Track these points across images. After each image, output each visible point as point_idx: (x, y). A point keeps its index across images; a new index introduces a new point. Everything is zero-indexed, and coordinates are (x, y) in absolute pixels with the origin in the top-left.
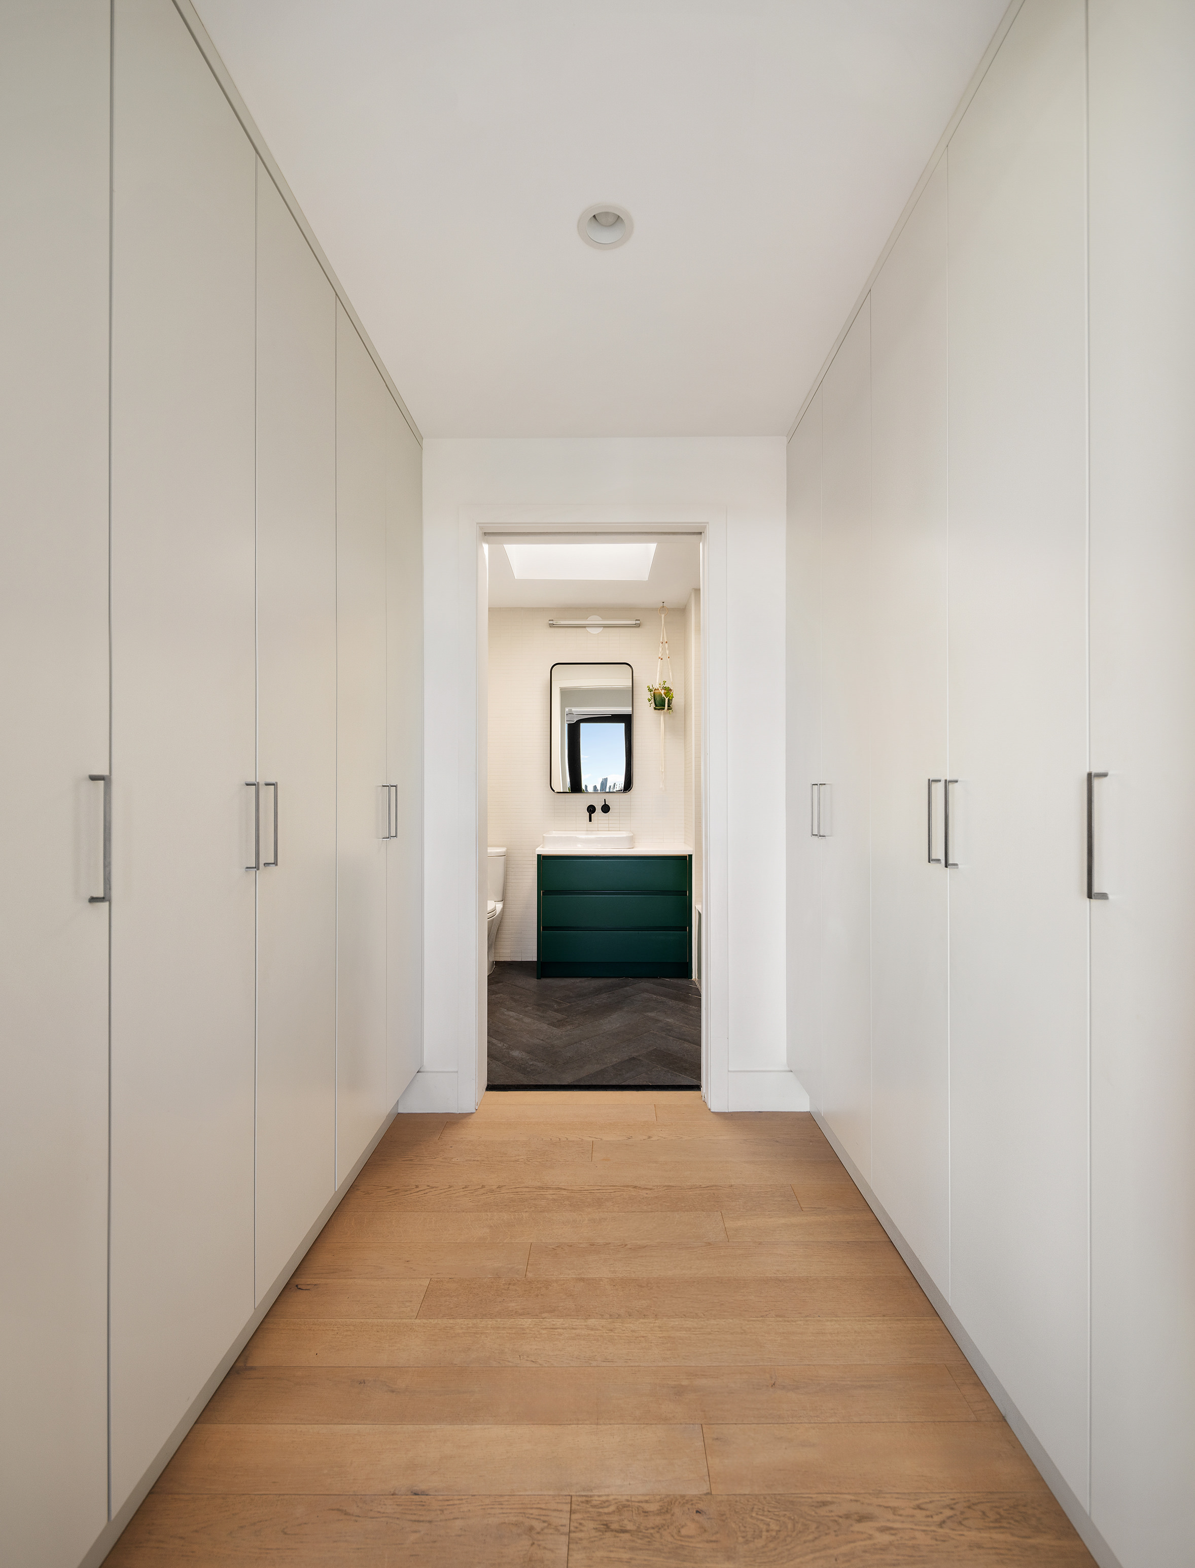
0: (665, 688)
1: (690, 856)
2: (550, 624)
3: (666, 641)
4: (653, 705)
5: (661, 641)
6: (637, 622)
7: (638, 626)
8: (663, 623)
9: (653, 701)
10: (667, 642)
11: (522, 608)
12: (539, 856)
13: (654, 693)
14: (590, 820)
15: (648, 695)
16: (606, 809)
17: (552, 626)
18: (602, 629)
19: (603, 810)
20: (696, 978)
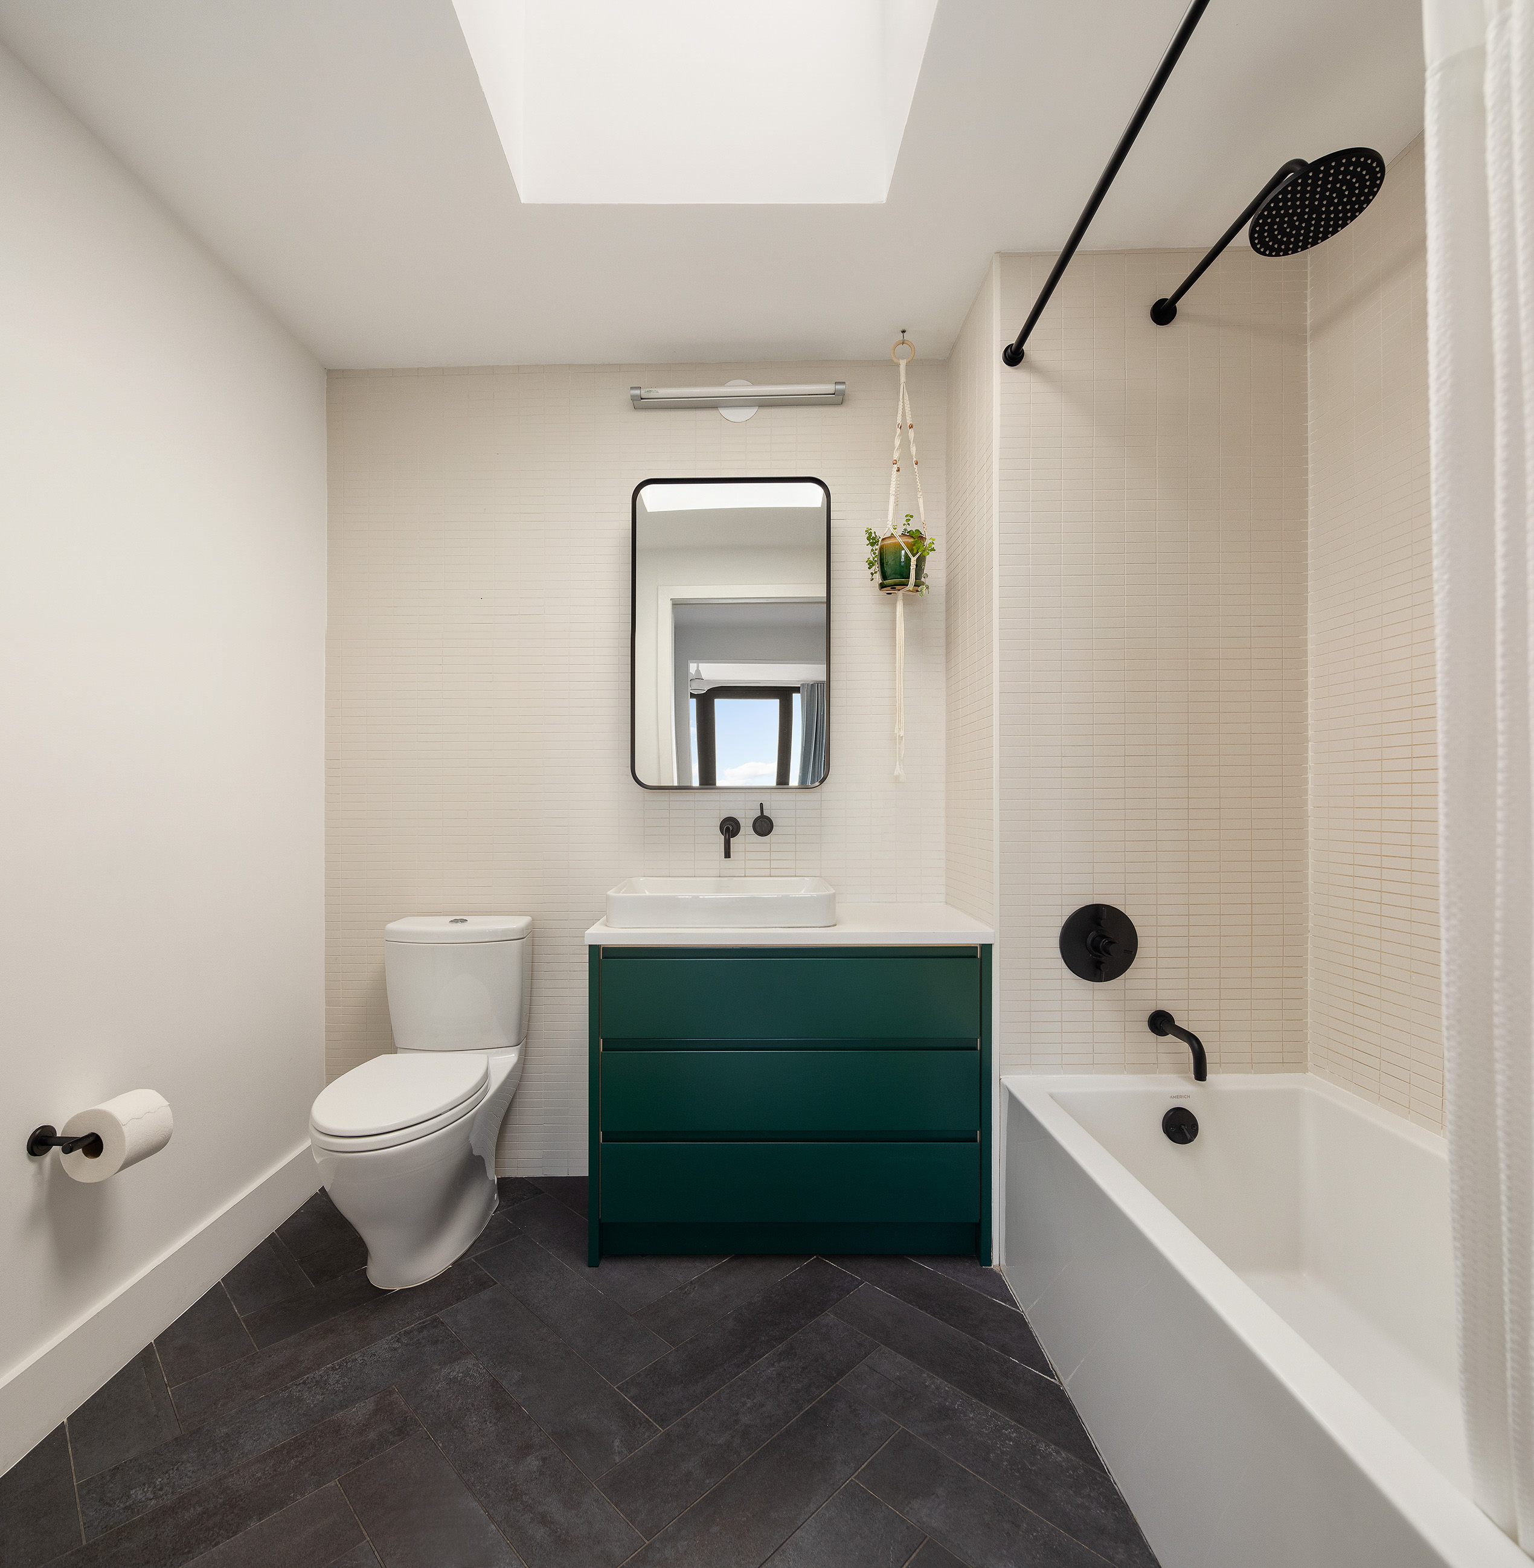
0: (910, 534)
1: (987, 949)
2: (634, 398)
3: (909, 422)
4: (878, 577)
5: (899, 421)
6: (839, 387)
7: (837, 399)
8: (903, 379)
9: (876, 567)
10: (911, 427)
11: (569, 365)
12: (593, 949)
13: (881, 549)
14: (727, 855)
15: (868, 552)
16: (763, 826)
17: (640, 403)
18: (754, 410)
19: (758, 829)
20: (1003, 1262)
